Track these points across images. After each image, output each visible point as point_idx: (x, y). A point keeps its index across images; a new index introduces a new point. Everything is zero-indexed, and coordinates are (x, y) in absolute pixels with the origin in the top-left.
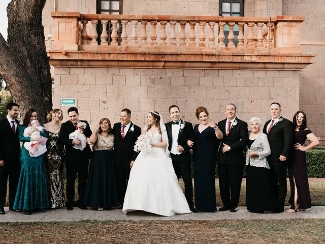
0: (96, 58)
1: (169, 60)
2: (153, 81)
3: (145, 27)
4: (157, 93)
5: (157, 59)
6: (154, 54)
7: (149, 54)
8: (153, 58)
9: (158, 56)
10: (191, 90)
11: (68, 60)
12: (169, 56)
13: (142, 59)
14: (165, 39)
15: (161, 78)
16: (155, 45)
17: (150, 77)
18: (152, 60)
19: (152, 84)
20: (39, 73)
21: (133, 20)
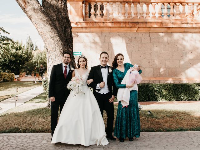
0: (95, 26)
1: (141, 26)
2: (130, 40)
3: (124, 7)
4: (133, 47)
5: (134, 26)
6: (132, 23)
7: (128, 23)
8: (131, 25)
9: (134, 24)
10: (154, 45)
11: (77, 27)
12: (141, 24)
13: (124, 26)
14: (137, 14)
15: (135, 38)
16: (131, 18)
17: (128, 38)
18: (130, 26)
19: (130, 42)
20: (65, 32)
21: (117, 2)
